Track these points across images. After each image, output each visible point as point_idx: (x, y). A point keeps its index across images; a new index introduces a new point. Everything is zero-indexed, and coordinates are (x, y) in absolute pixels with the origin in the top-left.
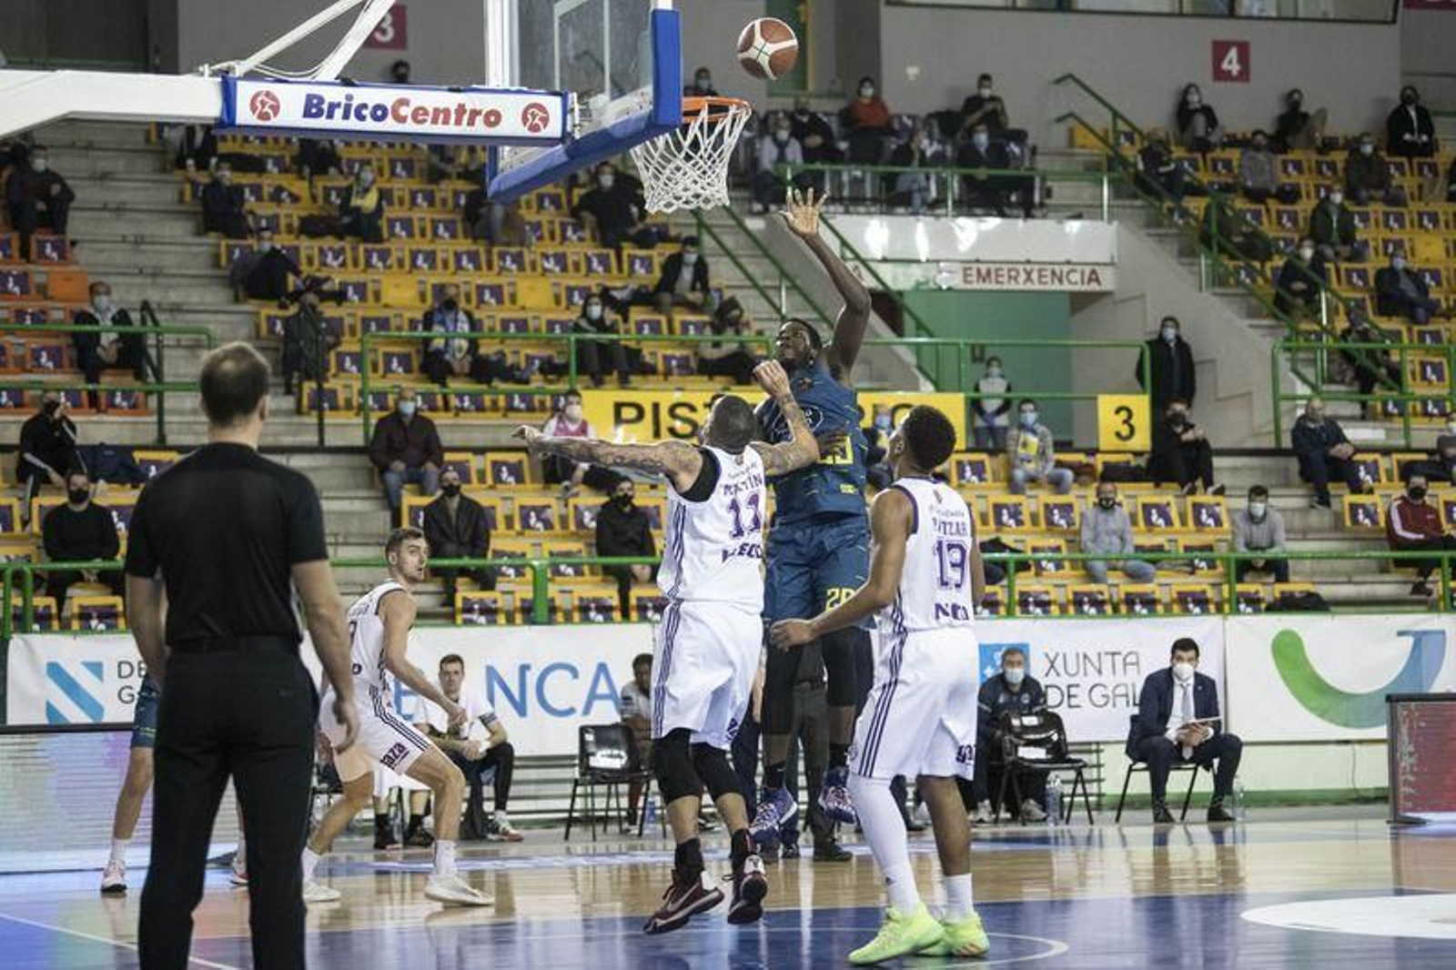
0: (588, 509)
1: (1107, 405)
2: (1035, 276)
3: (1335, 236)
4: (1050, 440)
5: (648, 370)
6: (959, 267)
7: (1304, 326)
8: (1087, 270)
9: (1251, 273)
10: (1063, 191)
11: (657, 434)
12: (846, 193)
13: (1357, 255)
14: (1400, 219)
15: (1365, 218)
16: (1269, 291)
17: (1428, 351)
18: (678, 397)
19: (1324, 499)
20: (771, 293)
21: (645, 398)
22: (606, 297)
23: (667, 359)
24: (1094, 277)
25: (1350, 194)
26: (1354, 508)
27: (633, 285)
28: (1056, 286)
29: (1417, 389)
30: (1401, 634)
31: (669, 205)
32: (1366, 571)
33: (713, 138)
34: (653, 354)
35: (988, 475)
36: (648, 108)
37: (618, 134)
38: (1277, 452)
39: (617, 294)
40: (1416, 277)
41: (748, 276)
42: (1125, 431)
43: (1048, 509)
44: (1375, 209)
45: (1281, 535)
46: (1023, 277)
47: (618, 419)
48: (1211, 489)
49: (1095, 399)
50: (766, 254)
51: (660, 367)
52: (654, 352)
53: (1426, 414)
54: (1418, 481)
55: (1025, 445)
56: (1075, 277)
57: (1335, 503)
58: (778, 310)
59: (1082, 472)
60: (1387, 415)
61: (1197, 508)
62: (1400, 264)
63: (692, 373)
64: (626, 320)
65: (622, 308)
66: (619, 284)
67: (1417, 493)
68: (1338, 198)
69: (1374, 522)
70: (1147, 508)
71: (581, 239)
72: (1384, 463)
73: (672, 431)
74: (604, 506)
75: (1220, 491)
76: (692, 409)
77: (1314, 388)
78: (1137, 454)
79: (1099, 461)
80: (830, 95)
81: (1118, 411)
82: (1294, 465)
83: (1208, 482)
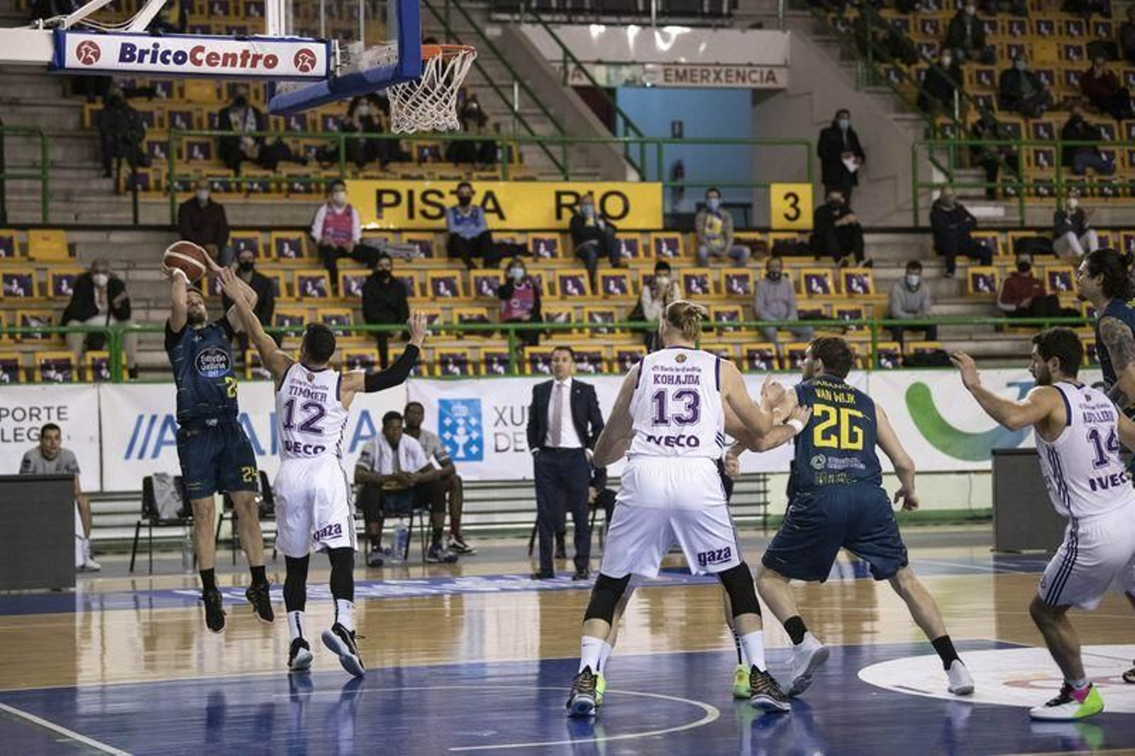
0: (355, 279)
1: (778, 191)
2: (722, 75)
3: (968, 41)
4: (730, 223)
6: (660, 68)
7: (940, 120)
8: (766, 70)
9: (900, 74)
11: (411, 215)
13: (988, 58)
14: (1022, 26)
15: (993, 26)
17: (1041, 141)
18: (428, 185)
19: (951, 268)
20: (503, 90)
21: (403, 187)
23: (421, 149)
24: (771, 77)
25: (982, 6)
26: (976, 277)
28: (740, 84)
29: (1030, 173)
30: (1010, 385)
32: (984, 332)
34: (410, 144)
35: (681, 250)
38: (916, 230)
40: (1033, 77)
41: (488, 78)
42: (792, 213)
43: (729, 279)
44: (1002, 18)
46: (713, 76)
47: (380, 204)
48: (862, 263)
49: (767, 187)
50: (500, 57)
51: (415, 154)
52: (410, 142)
53: (1038, 194)
55: (711, 226)
56: (755, 77)
58: (512, 107)
59: (756, 247)
60: (1007, 196)
61: (849, 278)
62: (1021, 65)
63: (440, 160)
67: (1024, 267)
68: (971, 10)
69: (992, 289)
70: (808, 278)
72: (1001, 238)
73: (424, 213)
74: (369, 278)
75: (869, 265)
76: (440, 195)
77: (947, 174)
78: (801, 232)
79: (771, 238)
81: (787, 197)
82: (929, 240)
83: (859, 257)
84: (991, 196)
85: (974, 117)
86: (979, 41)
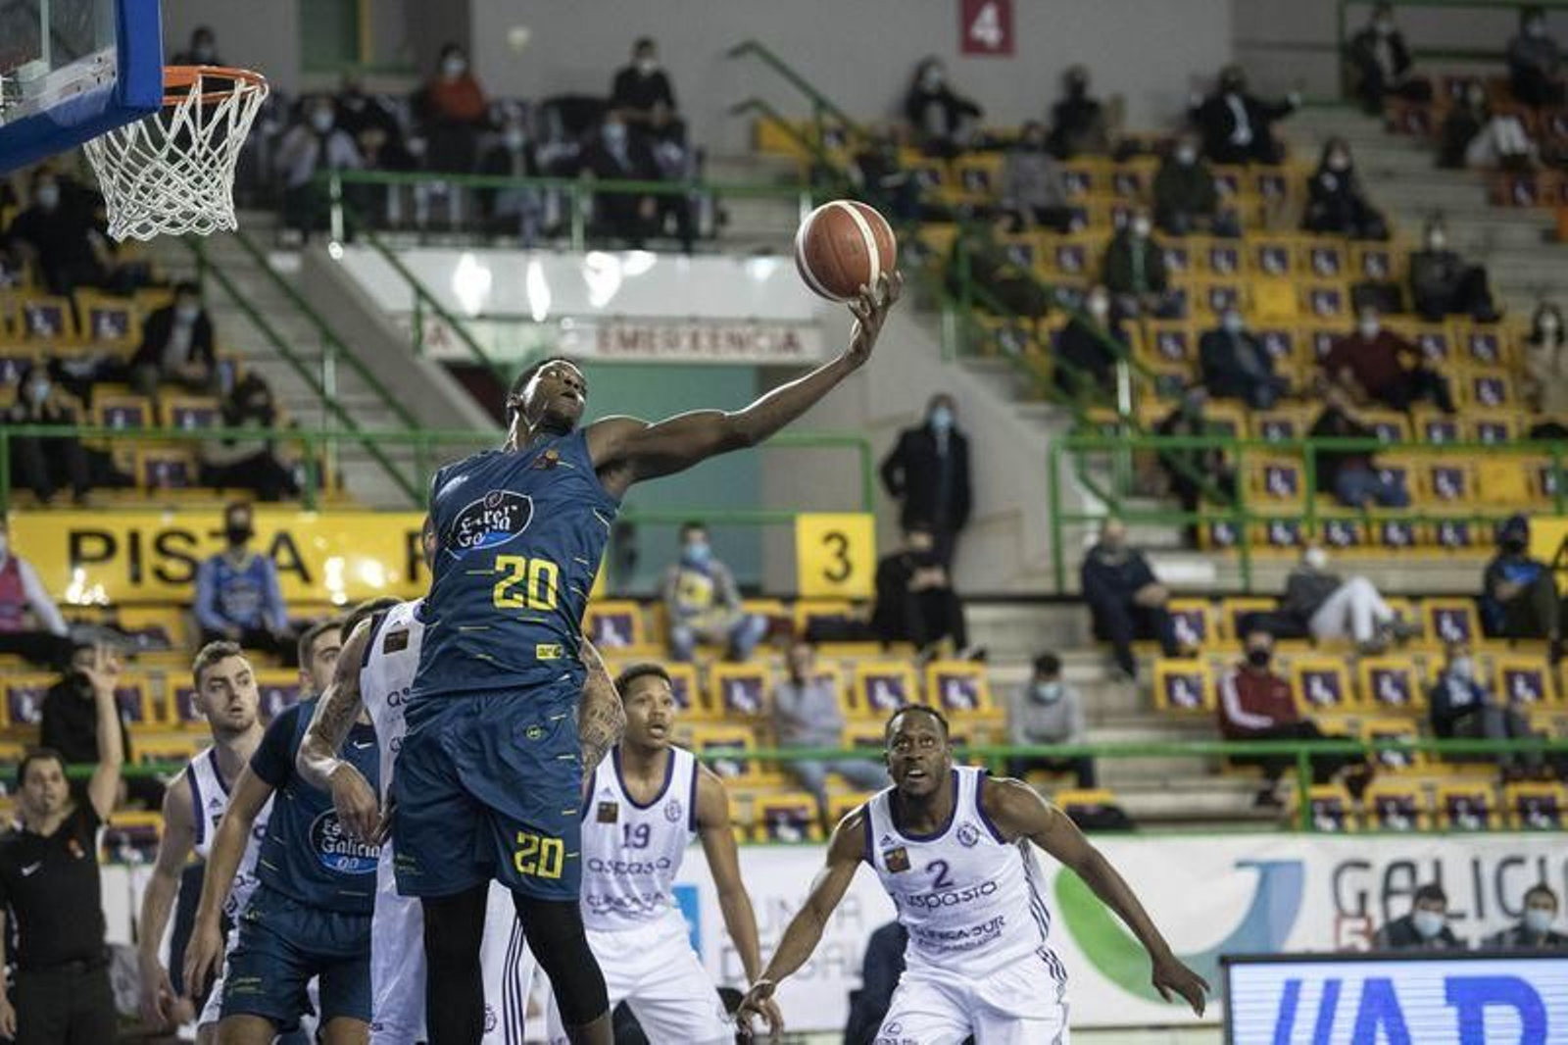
0: (31, 694)
1: (810, 531)
2: (704, 341)
3: (1140, 284)
4: (729, 583)
5: (121, 482)
6: (591, 328)
7: (1098, 414)
8: (781, 332)
9: (1019, 335)
10: (744, 216)
11: (136, 578)
12: (422, 215)
13: (1171, 310)
14: (1232, 258)
15: (1182, 256)
16: (1042, 361)
17: (1274, 450)
18: (167, 521)
19: (1126, 665)
20: (311, 366)
21: (118, 524)
22: (56, 370)
23: (152, 466)
24: (791, 343)
25: (1162, 220)
26: (1170, 680)
27: (99, 353)
28: (733, 356)
29: (1260, 506)
30: (1241, 865)
31: (145, 228)
32: (1188, 773)
33: (211, 127)
34: (131, 459)
35: (638, 634)
36: (110, 82)
37: (63, 120)
38: (1059, 599)
39: (75, 369)
40: (1256, 342)
41: (275, 340)
42: (837, 568)
43: (727, 685)
44: (1198, 244)
45: (1077, 720)
46: (685, 342)
47: (76, 557)
48: (966, 654)
49: (790, 523)
50: (303, 307)
51: (141, 475)
52: (132, 454)
53: (1272, 541)
54: (1261, 640)
55: (690, 591)
56: (763, 342)
57: (1143, 674)
58: (320, 390)
59: (777, 629)
60: (1216, 545)
61: (944, 681)
62: (1234, 323)
63: (188, 484)
64: (87, 405)
65: (81, 388)
66: (76, 351)
67: (1259, 658)
68: (1142, 226)
69: (1200, 701)
70: (871, 682)
71: (16, 285)
72: (1213, 615)
73: (160, 574)
74: (54, 690)
75: (980, 656)
76: (191, 539)
77: (1112, 504)
78: (857, 602)
79: (800, 614)
80: (398, 70)
81: (829, 538)
82: (1082, 617)
83: (960, 644)
84: (1191, 542)
85: (1155, 410)
86: (1157, 280)
